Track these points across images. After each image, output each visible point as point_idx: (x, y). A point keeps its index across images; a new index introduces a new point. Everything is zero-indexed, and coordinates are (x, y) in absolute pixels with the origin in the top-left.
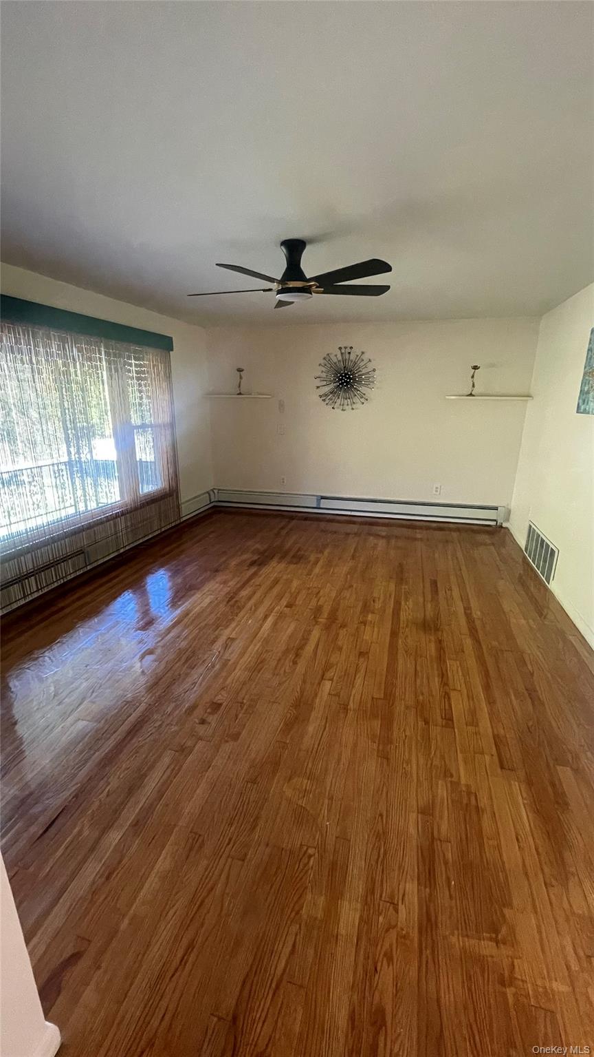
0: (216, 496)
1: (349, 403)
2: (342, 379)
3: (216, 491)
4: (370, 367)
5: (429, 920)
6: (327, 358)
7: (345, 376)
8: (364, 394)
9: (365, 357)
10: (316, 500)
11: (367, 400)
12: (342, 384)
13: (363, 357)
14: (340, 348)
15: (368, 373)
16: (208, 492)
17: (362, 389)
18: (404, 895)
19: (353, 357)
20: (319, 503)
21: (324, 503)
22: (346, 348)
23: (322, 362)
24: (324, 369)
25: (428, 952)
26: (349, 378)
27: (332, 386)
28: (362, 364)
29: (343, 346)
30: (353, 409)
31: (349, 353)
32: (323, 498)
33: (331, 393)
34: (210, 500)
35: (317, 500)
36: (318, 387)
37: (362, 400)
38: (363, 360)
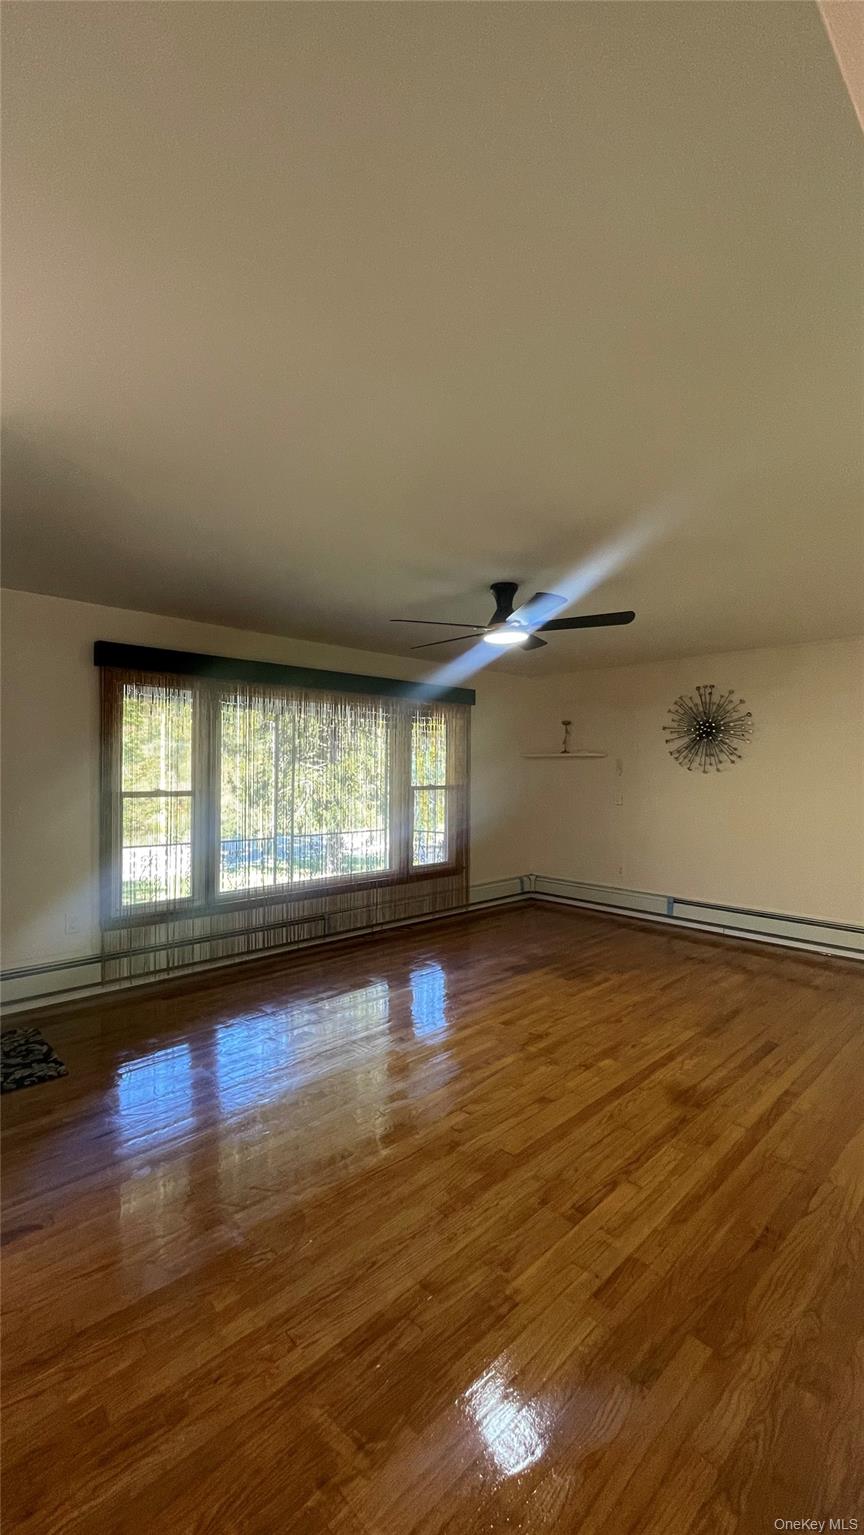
0: (533, 886)
1: (713, 762)
2: (700, 728)
3: (533, 878)
4: (743, 710)
5: (312, 1379)
6: (680, 702)
7: (704, 725)
8: (736, 749)
9: (735, 698)
10: (666, 904)
11: (740, 757)
12: (700, 735)
13: (731, 698)
14: (698, 688)
15: (739, 719)
16: (521, 878)
17: (735, 743)
18: (314, 1343)
19: (716, 698)
20: (670, 908)
21: (679, 910)
22: (706, 687)
23: (673, 708)
24: (676, 718)
25: (279, 1403)
26: (710, 727)
27: (686, 740)
28: (731, 707)
29: (701, 685)
30: (718, 770)
31: (710, 694)
32: (677, 901)
33: (686, 748)
34: (522, 889)
35: (669, 903)
36: (667, 741)
37: (733, 758)
38: (732, 701)
